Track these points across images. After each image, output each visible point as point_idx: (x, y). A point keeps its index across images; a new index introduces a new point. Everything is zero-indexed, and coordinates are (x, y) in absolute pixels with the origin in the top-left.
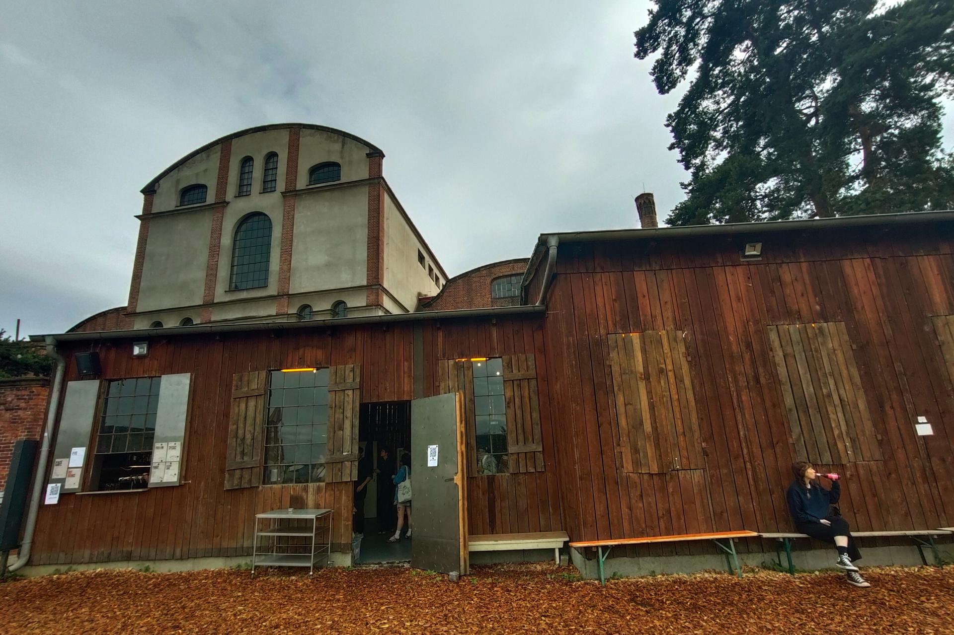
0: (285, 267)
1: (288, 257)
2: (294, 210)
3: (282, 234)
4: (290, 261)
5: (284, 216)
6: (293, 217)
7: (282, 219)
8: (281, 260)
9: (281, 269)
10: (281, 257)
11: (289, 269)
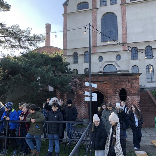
0: (125, 33)
1: (126, 29)
2: (126, 11)
3: (122, 20)
4: (126, 31)
5: (122, 14)
6: (126, 14)
7: (121, 15)
8: (122, 30)
9: (123, 34)
10: (122, 29)
11: (126, 34)
